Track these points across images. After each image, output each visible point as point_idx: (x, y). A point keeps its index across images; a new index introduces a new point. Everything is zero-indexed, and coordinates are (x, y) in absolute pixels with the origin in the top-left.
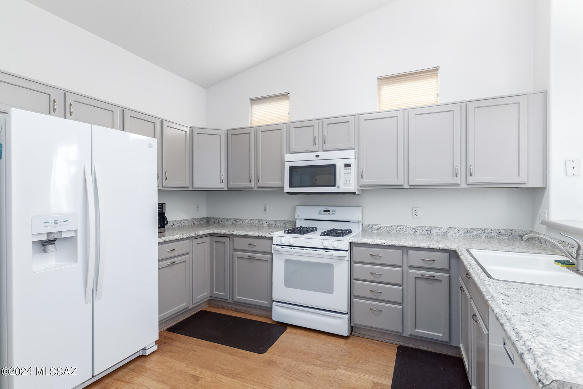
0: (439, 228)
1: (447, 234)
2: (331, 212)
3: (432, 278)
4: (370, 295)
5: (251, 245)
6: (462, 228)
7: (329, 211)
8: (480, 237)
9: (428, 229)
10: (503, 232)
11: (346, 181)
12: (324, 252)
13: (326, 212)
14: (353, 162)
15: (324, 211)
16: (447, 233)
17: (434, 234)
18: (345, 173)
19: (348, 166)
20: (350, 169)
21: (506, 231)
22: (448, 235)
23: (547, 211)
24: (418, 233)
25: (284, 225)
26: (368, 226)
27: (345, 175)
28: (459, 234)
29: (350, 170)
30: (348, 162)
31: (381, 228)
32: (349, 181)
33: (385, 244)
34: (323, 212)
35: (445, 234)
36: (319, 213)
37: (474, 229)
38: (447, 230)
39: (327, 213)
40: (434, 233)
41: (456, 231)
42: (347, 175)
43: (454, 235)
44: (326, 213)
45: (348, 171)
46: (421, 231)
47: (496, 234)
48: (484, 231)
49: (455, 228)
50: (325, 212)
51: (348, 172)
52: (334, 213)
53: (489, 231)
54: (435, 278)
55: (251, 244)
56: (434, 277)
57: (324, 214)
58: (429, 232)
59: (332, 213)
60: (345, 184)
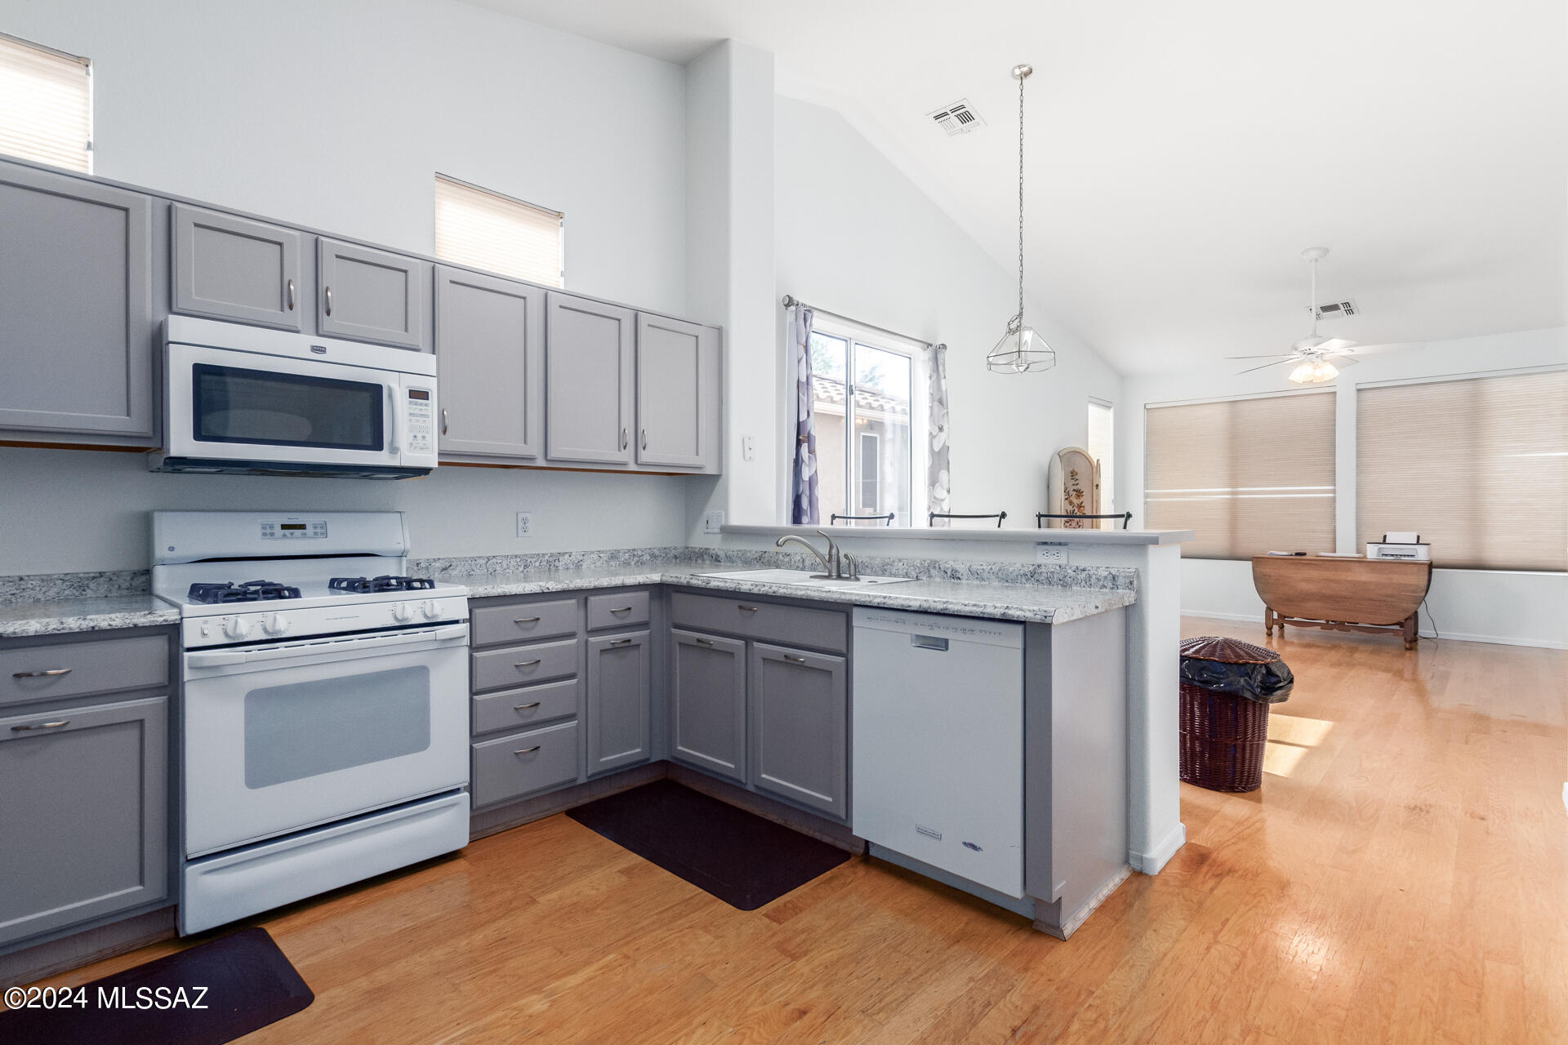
0: (567, 556)
1: (581, 565)
2: (310, 530)
3: (627, 644)
4: (516, 720)
5: (29, 675)
6: (603, 552)
7: (302, 527)
8: (629, 564)
9: (551, 559)
10: (657, 553)
11: (415, 437)
12: (400, 637)
13: (291, 531)
14: (431, 385)
15: (284, 527)
16: (581, 563)
17: (560, 568)
18: (410, 414)
19: (418, 395)
20: (426, 405)
21: (659, 549)
22: (583, 567)
23: (723, 512)
24: (531, 569)
25: (66, 592)
26: (418, 564)
27: (411, 420)
28: (599, 564)
29: (426, 408)
30: (420, 384)
31: (450, 566)
32: (424, 437)
33: (548, 591)
34: (278, 531)
35: (578, 566)
36: (264, 534)
37: (619, 551)
38: (581, 558)
39: (298, 532)
40: (561, 565)
41: (595, 556)
42: (418, 421)
43: (593, 566)
44: (292, 534)
45: (421, 410)
46: (537, 564)
47: (649, 558)
48: (633, 552)
49: (593, 553)
50: (287, 532)
51: (420, 413)
52: (322, 531)
53: (640, 553)
54: (632, 643)
55: (27, 671)
56: (629, 641)
57: (285, 535)
58: (551, 564)
59: (316, 533)
60: (411, 444)
